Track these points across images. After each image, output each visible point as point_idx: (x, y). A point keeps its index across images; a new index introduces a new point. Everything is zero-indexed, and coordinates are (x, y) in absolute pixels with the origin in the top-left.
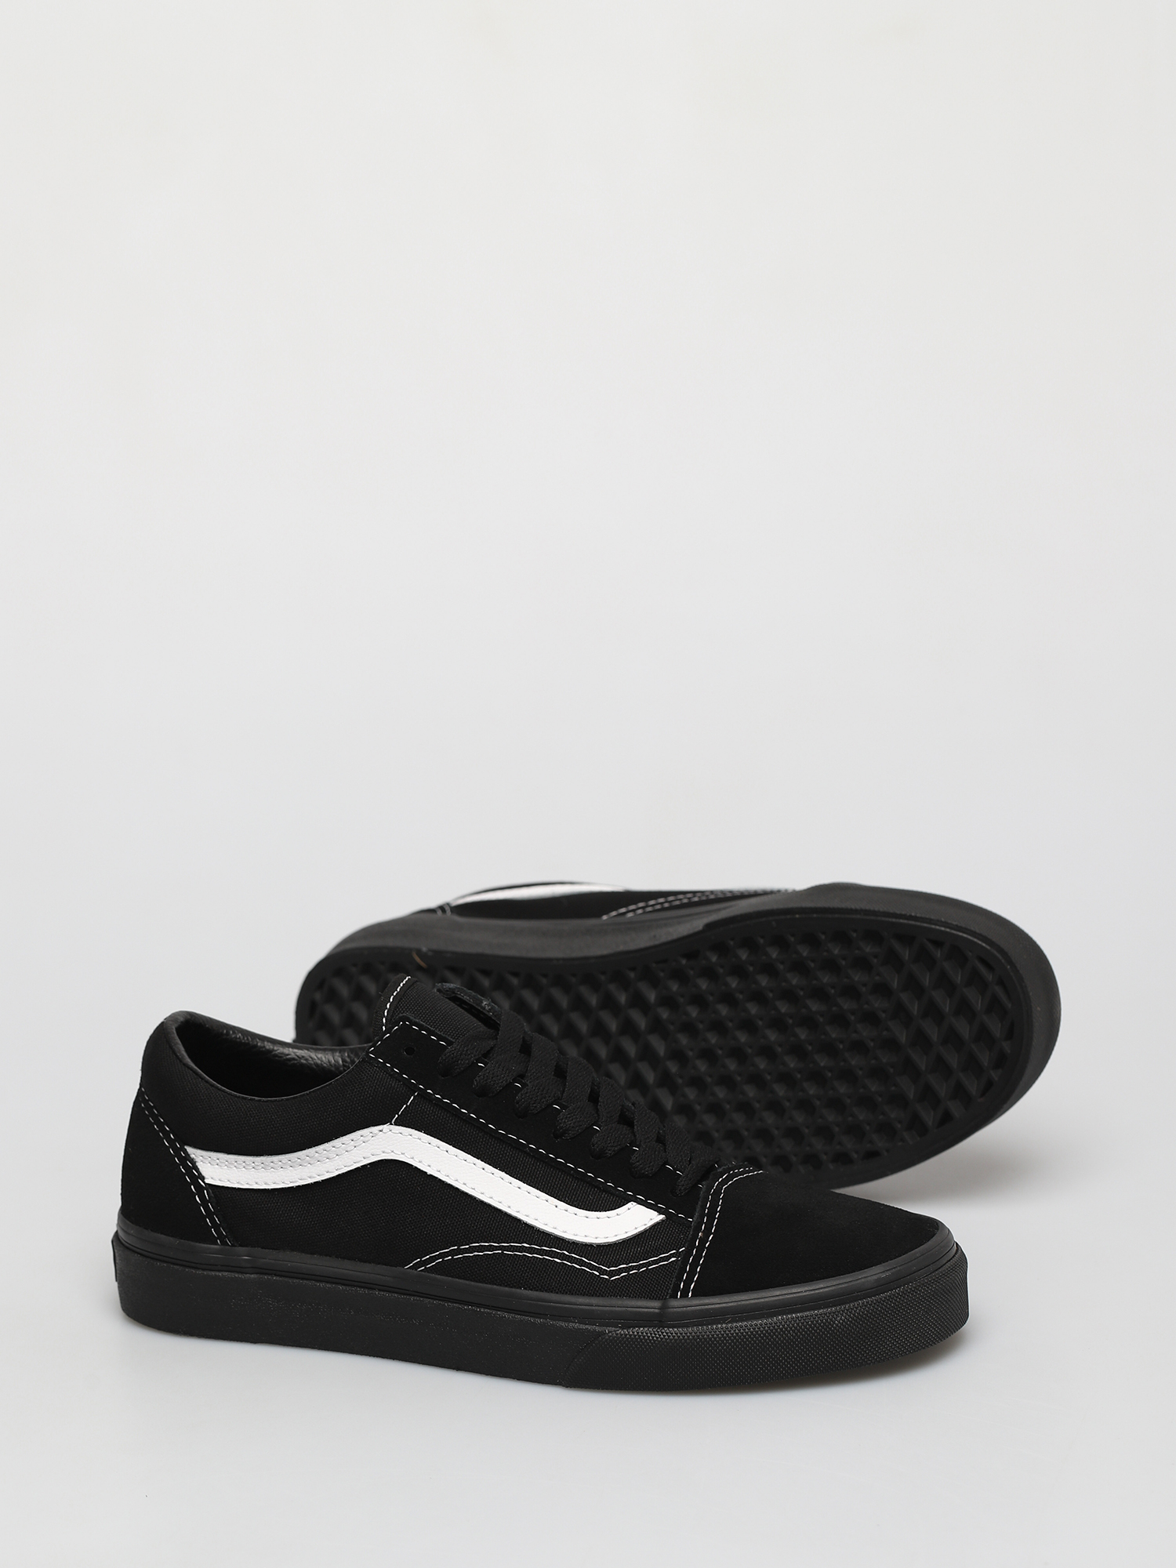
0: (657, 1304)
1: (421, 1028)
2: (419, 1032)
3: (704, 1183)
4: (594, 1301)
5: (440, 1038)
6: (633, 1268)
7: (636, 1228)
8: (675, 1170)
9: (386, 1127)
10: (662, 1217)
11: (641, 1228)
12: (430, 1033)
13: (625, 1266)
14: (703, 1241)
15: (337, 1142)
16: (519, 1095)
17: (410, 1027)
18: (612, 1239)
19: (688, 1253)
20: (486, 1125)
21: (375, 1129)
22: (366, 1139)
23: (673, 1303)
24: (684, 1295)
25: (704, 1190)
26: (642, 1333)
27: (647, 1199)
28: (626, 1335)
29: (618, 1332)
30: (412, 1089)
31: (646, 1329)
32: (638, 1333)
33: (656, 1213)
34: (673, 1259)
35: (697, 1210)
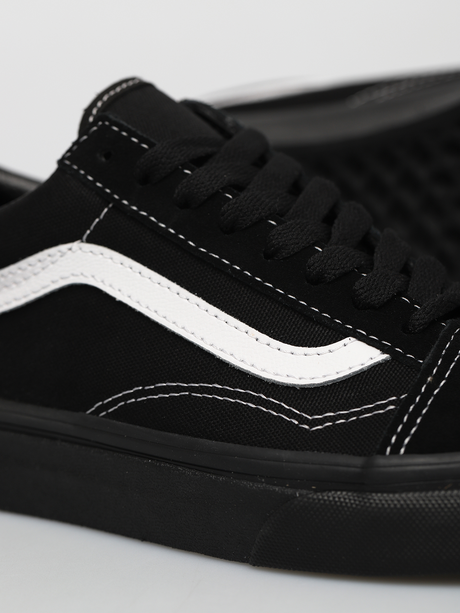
0: (358, 461)
1: (122, 128)
2: (118, 133)
3: (448, 321)
4: (286, 454)
5: (142, 140)
6: (341, 417)
7: (350, 368)
8: (413, 303)
9: (76, 245)
10: (385, 356)
11: (357, 368)
12: (132, 134)
13: (332, 414)
14: (431, 388)
15: (23, 264)
16: (226, 205)
17: (109, 128)
18: (319, 380)
19: (410, 400)
20: (185, 242)
21: (63, 248)
22: (54, 259)
23: (380, 461)
24: (395, 450)
25: (446, 328)
26: (339, 498)
27: (368, 334)
28: (319, 500)
29: (310, 496)
30: (107, 199)
31: (344, 493)
32: (334, 498)
33: (378, 352)
34: (392, 407)
35: (432, 350)
